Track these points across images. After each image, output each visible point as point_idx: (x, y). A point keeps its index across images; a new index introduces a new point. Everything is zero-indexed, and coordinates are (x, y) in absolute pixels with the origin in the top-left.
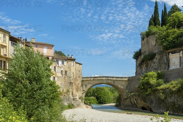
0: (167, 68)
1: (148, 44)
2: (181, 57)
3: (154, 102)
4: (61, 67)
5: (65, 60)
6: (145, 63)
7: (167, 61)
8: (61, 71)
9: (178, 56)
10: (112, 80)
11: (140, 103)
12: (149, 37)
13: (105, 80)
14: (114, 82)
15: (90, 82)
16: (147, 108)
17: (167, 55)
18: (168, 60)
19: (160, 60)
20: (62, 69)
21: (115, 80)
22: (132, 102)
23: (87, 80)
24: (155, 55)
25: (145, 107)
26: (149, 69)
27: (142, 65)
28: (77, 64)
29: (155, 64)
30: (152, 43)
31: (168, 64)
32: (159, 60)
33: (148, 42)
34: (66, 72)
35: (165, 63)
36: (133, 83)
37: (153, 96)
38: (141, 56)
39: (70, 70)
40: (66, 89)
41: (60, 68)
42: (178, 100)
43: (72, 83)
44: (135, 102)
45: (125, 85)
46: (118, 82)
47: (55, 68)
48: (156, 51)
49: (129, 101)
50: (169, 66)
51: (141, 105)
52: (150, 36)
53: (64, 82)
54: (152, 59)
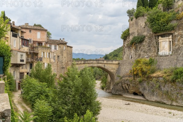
0: (156, 51)
1: (137, 25)
2: (170, 42)
3: (147, 89)
4: (54, 52)
5: (58, 44)
6: (134, 45)
7: (156, 44)
8: (54, 56)
9: (168, 40)
10: (103, 63)
11: (131, 88)
12: (138, 19)
13: (95, 63)
14: (104, 65)
15: (80, 65)
16: (139, 94)
17: (157, 38)
18: (158, 43)
19: (150, 43)
20: (55, 55)
21: (106, 64)
22: (124, 87)
23: (77, 64)
24: (145, 37)
25: (136, 92)
26: (138, 51)
27: (131, 46)
28: (68, 47)
29: (144, 47)
30: (141, 25)
31: (158, 47)
32: (148, 43)
33: (137, 23)
34: (58, 56)
35: (154, 47)
36: (124, 67)
37: (146, 83)
38: (129, 36)
39: (62, 55)
40: (59, 75)
41: (53, 54)
42: (171, 90)
43: (64, 68)
44: (127, 87)
45: (116, 69)
46: (109, 65)
47: (50, 55)
48: (145, 34)
49: (121, 86)
50: (158, 49)
51: (133, 91)
52: (140, 18)
53: (57, 67)
54: (142, 41)
